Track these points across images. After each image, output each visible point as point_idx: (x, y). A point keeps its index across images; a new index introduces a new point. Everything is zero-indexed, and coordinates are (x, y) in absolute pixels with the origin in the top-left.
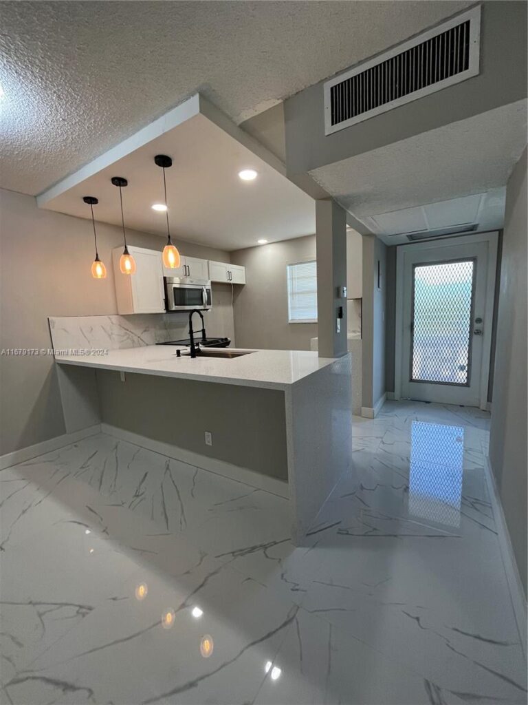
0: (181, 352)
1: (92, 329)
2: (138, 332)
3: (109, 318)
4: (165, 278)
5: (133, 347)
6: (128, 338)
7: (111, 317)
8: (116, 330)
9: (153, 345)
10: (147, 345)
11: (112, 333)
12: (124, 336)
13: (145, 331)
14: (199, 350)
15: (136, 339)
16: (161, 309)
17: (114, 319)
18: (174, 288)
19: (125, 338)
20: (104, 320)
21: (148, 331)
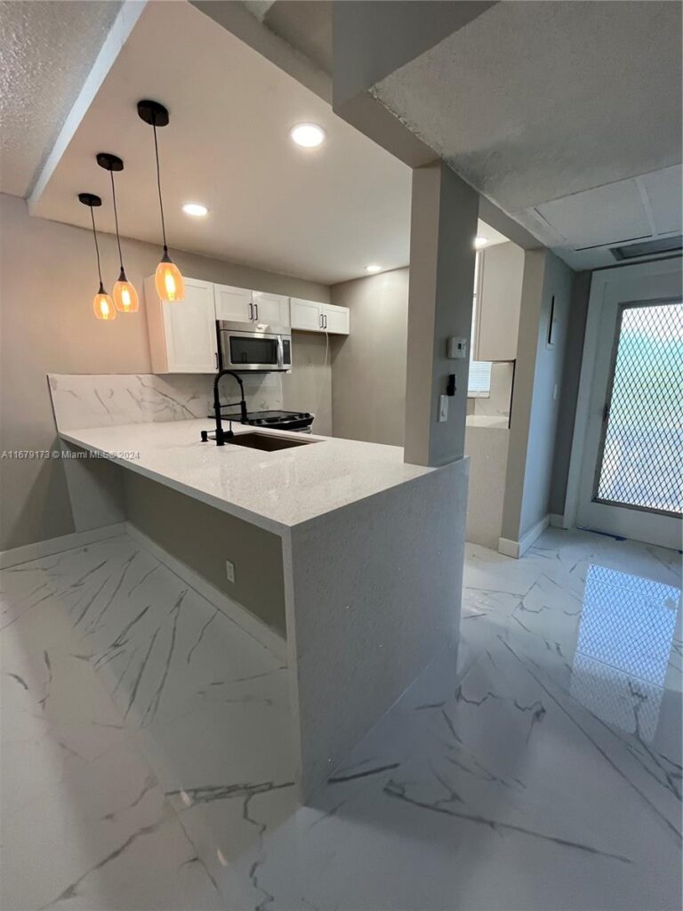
0: (209, 434)
1: (112, 394)
2: (182, 399)
3: (140, 379)
4: (217, 322)
5: (175, 420)
6: (166, 407)
7: (141, 376)
8: (148, 395)
9: (205, 417)
10: (196, 418)
11: (142, 400)
12: (160, 404)
13: (194, 398)
14: (230, 433)
15: (178, 408)
16: (212, 368)
17: (147, 379)
18: (231, 338)
19: (162, 406)
20: (132, 381)
21: (198, 398)
